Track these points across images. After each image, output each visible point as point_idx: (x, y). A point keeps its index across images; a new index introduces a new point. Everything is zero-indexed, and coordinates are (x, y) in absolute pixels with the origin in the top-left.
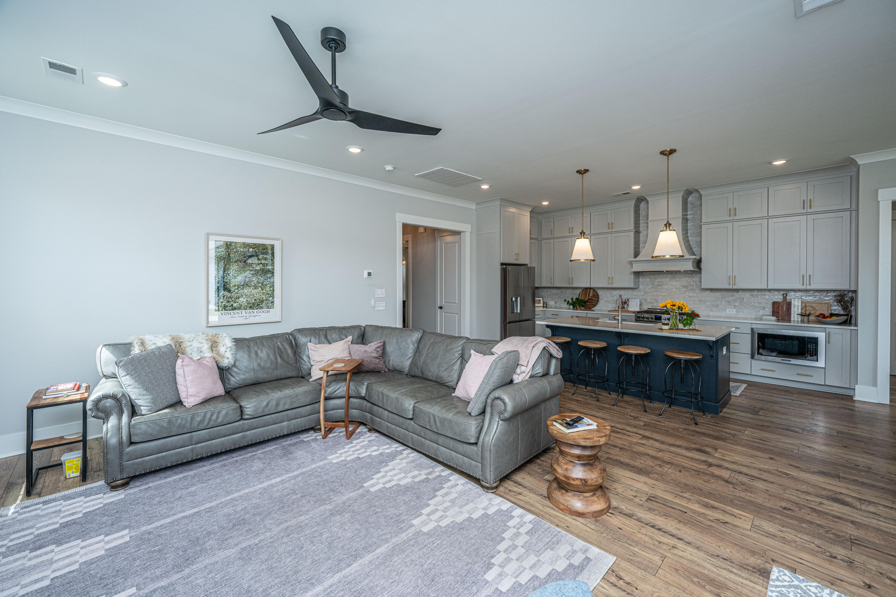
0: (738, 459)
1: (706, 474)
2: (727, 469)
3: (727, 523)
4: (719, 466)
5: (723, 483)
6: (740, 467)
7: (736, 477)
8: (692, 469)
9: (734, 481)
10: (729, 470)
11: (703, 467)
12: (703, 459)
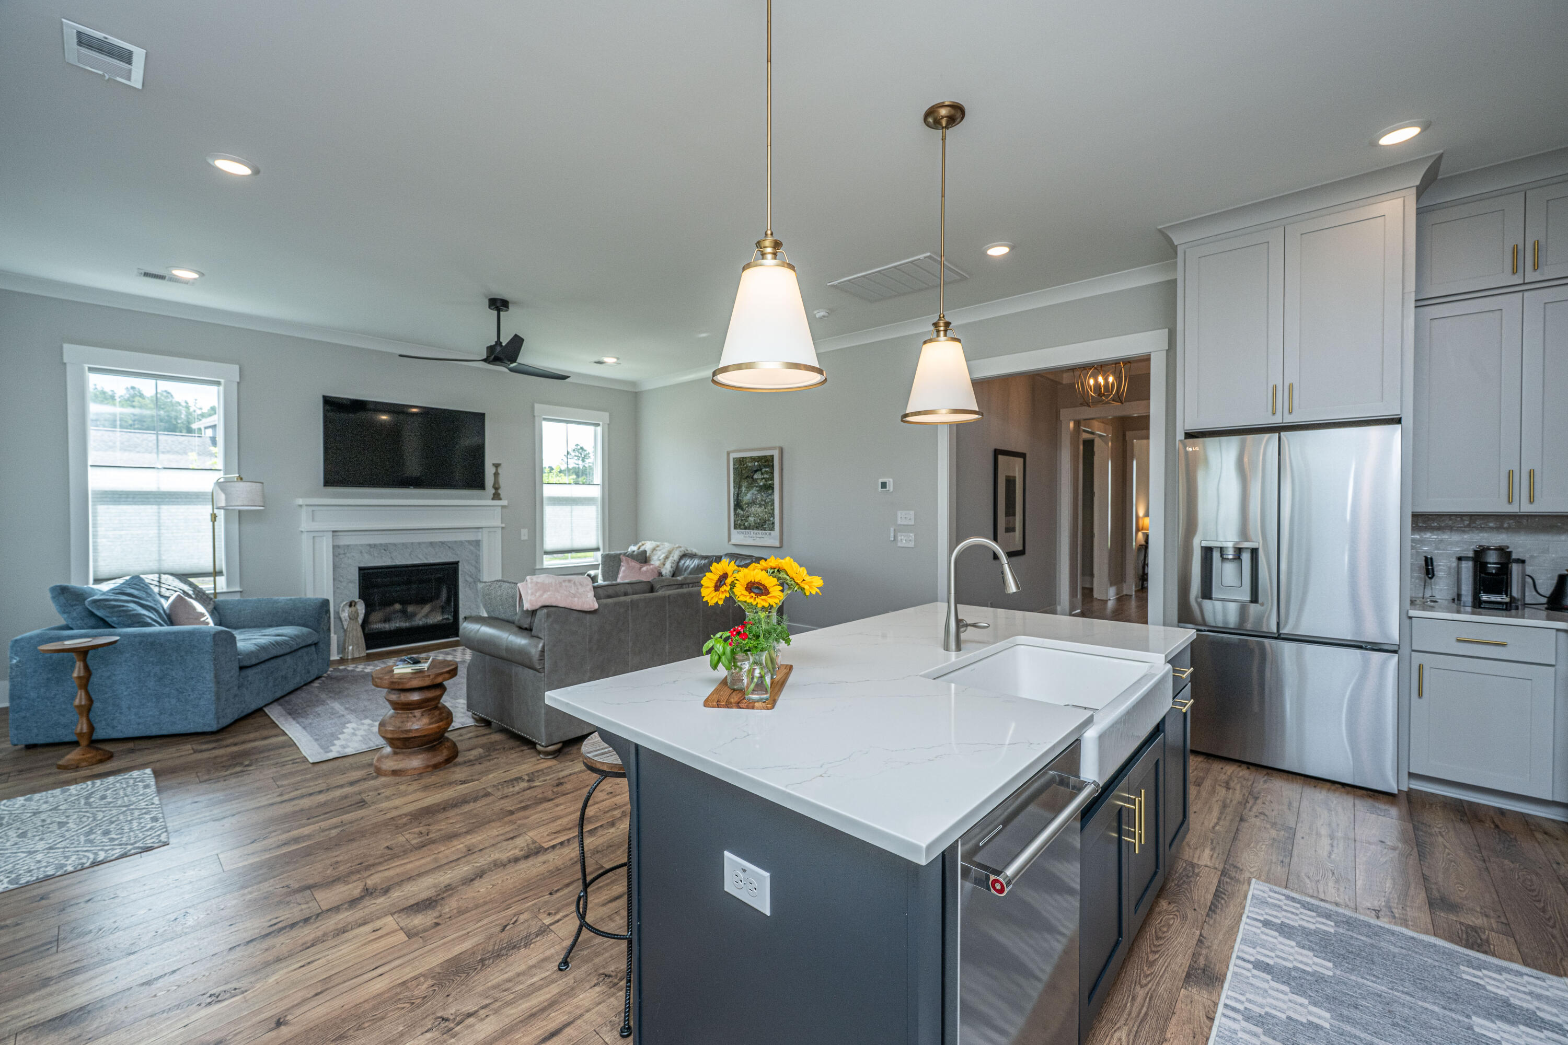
0: (345, 949)
1: (352, 873)
2: (336, 909)
3: (253, 842)
4: (353, 903)
5: (311, 882)
6: (320, 934)
7: (304, 906)
8: (380, 863)
9: (298, 897)
10: (328, 910)
11: (374, 880)
12: (396, 894)
